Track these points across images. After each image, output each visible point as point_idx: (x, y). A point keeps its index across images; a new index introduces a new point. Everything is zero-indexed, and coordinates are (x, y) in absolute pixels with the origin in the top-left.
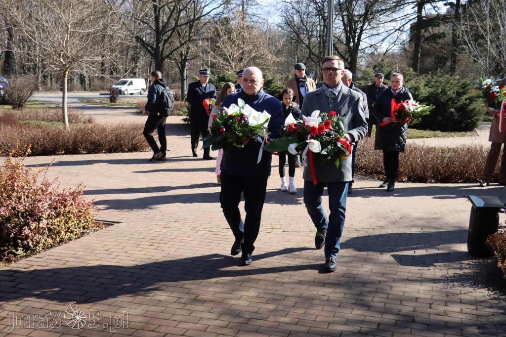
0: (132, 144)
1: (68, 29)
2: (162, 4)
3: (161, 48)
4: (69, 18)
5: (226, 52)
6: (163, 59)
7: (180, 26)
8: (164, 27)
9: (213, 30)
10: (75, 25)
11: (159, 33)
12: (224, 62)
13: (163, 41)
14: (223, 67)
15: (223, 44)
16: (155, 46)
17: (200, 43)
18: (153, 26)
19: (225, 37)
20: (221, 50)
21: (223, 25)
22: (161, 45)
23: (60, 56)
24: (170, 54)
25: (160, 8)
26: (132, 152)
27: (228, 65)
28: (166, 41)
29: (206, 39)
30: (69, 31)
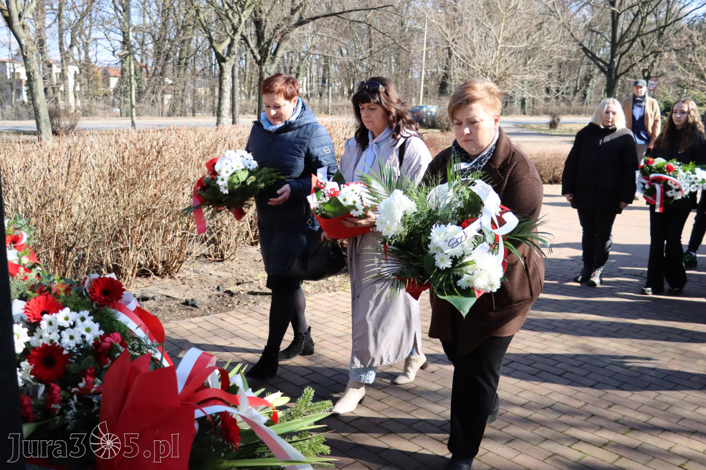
0: (553, 177)
1: (498, 45)
2: (623, 9)
3: (616, 63)
4: (499, 32)
5: (701, 66)
6: (617, 77)
7: (645, 34)
8: (622, 37)
9: (686, 38)
10: (506, 39)
11: (614, 45)
12: (696, 80)
13: (619, 56)
14: (693, 86)
15: (698, 55)
16: (608, 62)
17: (666, 55)
18: (608, 35)
19: (702, 46)
20: (693, 65)
21: (700, 31)
22: (616, 60)
23: (487, 74)
24: (628, 70)
25: (619, 15)
26: (552, 184)
27: (702, 83)
28: (622, 54)
29: (675, 50)
30: (499, 46)
